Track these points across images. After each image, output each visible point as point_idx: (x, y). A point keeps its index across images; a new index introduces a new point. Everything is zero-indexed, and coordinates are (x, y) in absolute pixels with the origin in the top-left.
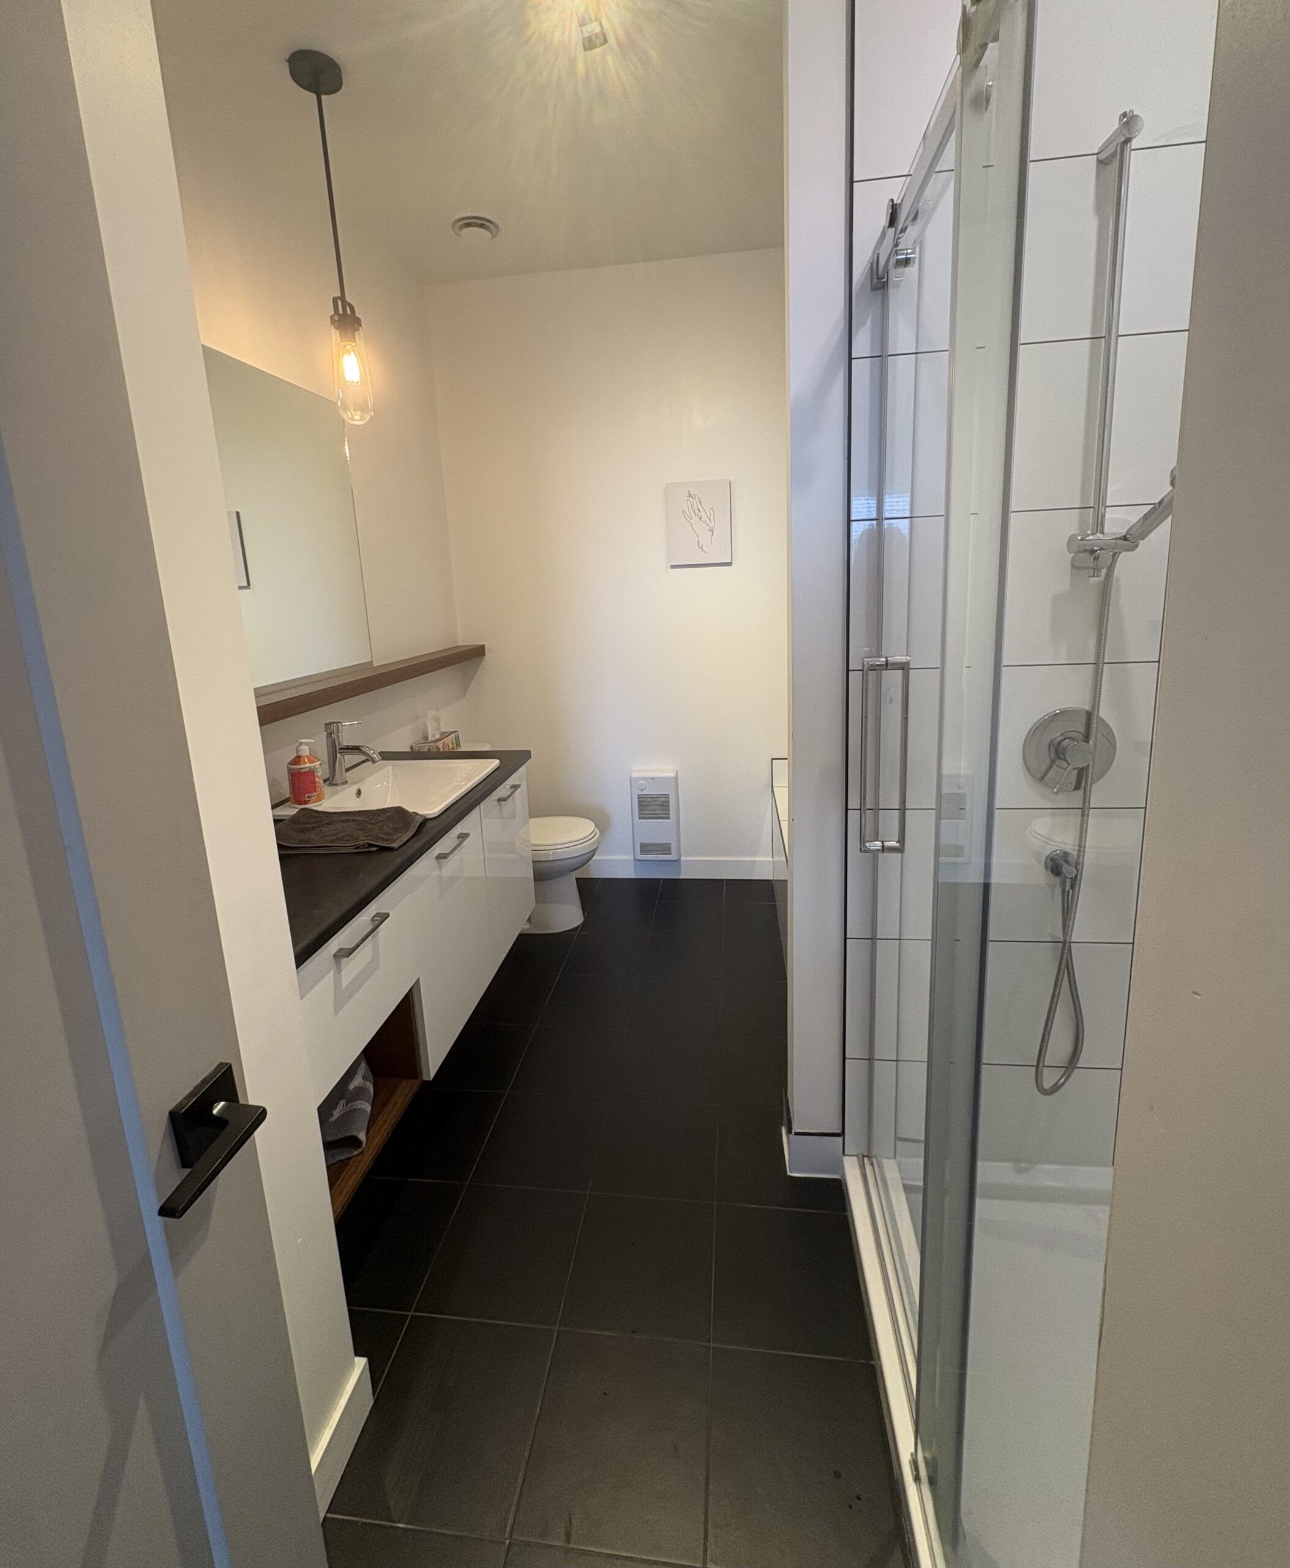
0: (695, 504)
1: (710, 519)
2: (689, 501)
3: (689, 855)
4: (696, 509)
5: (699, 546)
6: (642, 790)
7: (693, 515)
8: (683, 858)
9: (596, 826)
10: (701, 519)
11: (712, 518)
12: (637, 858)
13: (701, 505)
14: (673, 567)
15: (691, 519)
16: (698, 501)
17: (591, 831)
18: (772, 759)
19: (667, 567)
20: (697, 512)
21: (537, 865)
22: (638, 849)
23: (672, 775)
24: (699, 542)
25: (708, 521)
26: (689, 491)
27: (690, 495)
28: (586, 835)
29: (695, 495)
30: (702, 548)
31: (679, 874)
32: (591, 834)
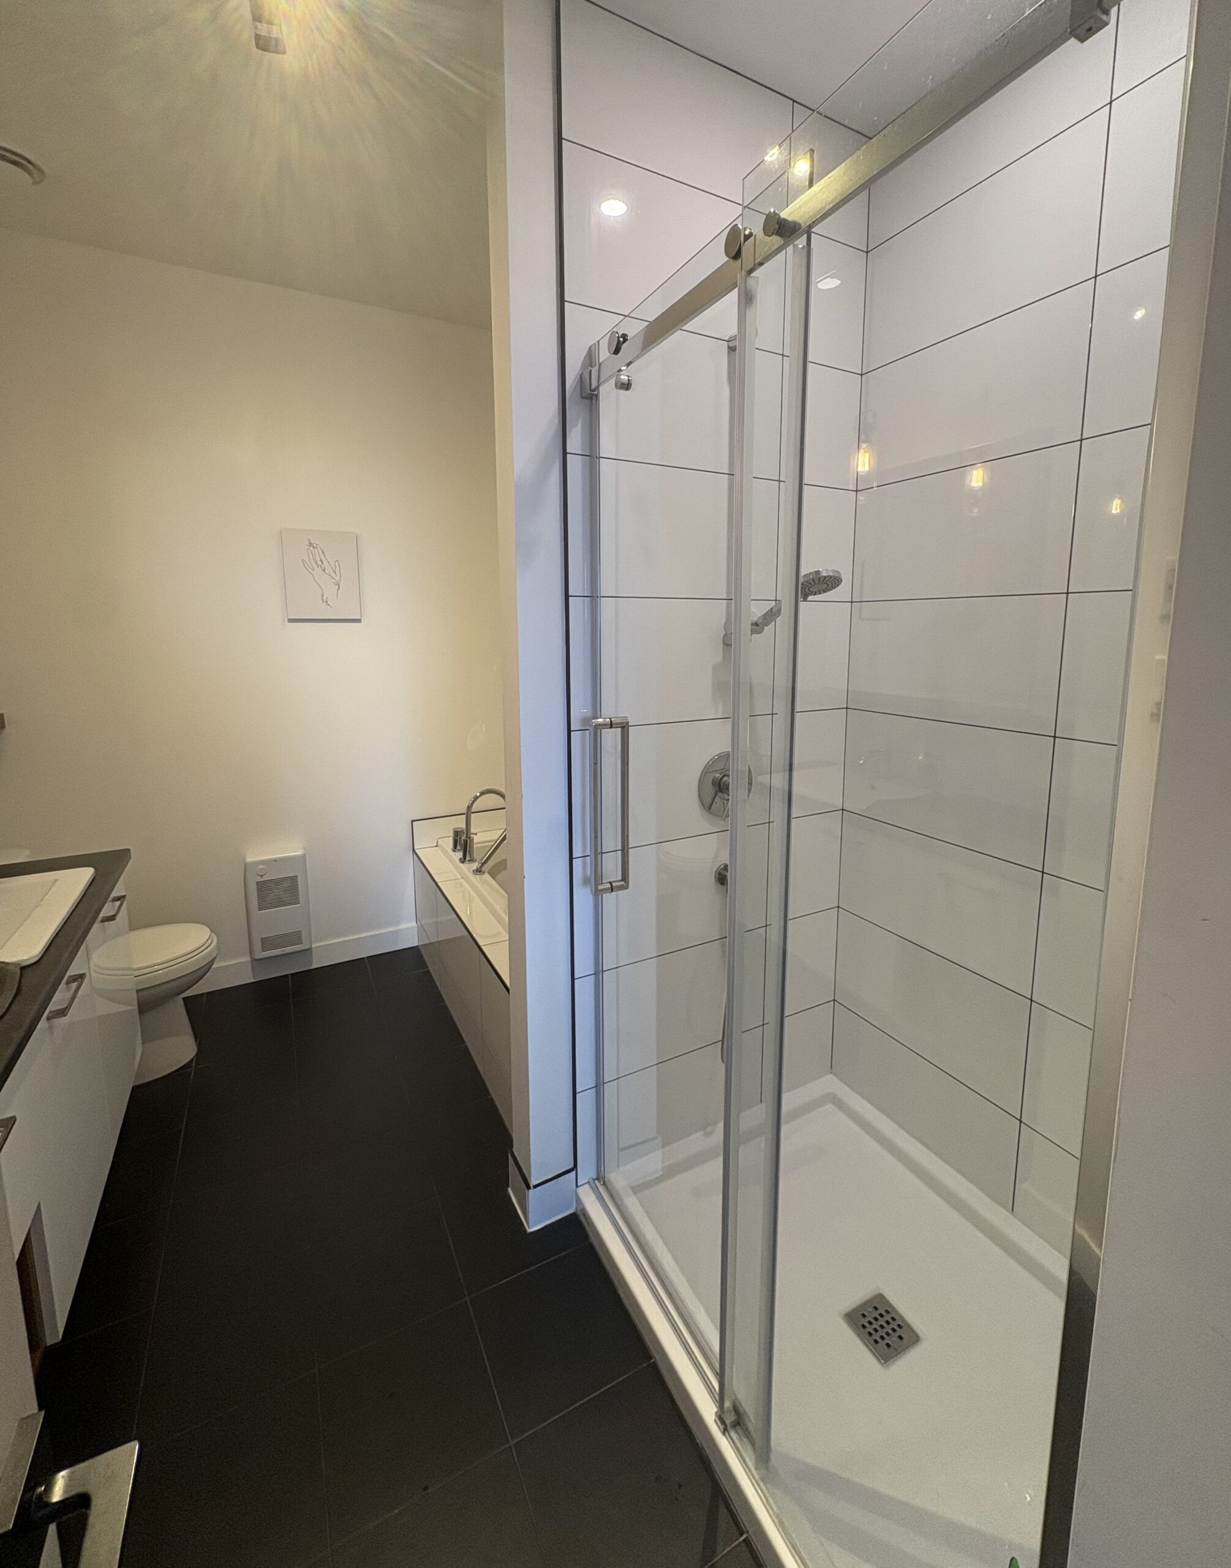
0: (317, 553)
1: (335, 572)
2: (309, 551)
3: (321, 940)
4: (318, 559)
5: (323, 600)
6: (262, 876)
7: (314, 565)
8: (314, 946)
9: (212, 931)
10: (324, 570)
11: (337, 570)
12: (257, 957)
13: (324, 556)
14: (291, 621)
15: (313, 570)
16: (321, 553)
17: (208, 937)
18: (412, 821)
19: (284, 620)
20: (320, 563)
21: (141, 994)
22: (257, 945)
23: (300, 853)
24: (323, 595)
25: (332, 574)
26: (309, 540)
27: (311, 544)
28: (202, 942)
29: (317, 545)
30: (327, 602)
31: (311, 964)
32: (208, 940)
